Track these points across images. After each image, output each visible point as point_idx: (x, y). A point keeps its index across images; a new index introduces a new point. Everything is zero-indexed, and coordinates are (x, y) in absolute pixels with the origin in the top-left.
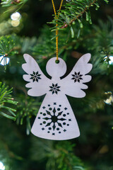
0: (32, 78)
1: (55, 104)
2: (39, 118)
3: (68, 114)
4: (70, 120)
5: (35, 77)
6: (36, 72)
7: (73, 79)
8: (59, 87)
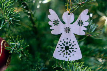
0: (54, 24)
1: (67, 39)
2: (58, 48)
3: (75, 45)
4: (76, 49)
7: (78, 24)
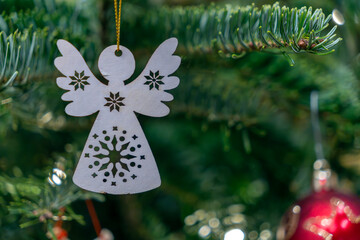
5: (79, 82)
6: (79, 72)
8: (121, 99)
